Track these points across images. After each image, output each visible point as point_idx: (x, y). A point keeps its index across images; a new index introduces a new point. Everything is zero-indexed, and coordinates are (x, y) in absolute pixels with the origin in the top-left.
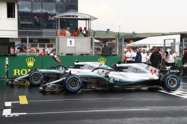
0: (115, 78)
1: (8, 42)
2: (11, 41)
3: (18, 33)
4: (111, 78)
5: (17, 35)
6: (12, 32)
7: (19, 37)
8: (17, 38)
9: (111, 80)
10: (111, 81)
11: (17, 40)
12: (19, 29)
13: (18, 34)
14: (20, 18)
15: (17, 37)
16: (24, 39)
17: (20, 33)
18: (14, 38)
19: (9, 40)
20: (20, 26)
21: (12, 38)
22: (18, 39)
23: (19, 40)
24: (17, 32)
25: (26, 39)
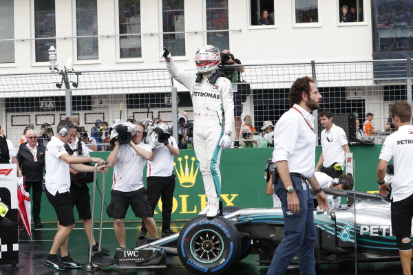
0: (362, 227)
1: (343, 100)
2: (351, 97)
3: (374, 69)
4: (343, 225)
5: (371, 75)
6: (353, 68)
7: (376, 82)
8: (369, 88)
9: (345, 232)
10: (345, 236)
11: (370, 93)
12: (375, 57)
13: (374, 73)
14: (380, 21)
15: (371, 83)
16: (397, 87)
17: (379, 70)
18: (359, 88)
19: (344, 95)
20: (381, 46)
21: (353, 88)
22: (375, 88)
23: (375, 93)
24: (370, 68)
25: (404, 87)
